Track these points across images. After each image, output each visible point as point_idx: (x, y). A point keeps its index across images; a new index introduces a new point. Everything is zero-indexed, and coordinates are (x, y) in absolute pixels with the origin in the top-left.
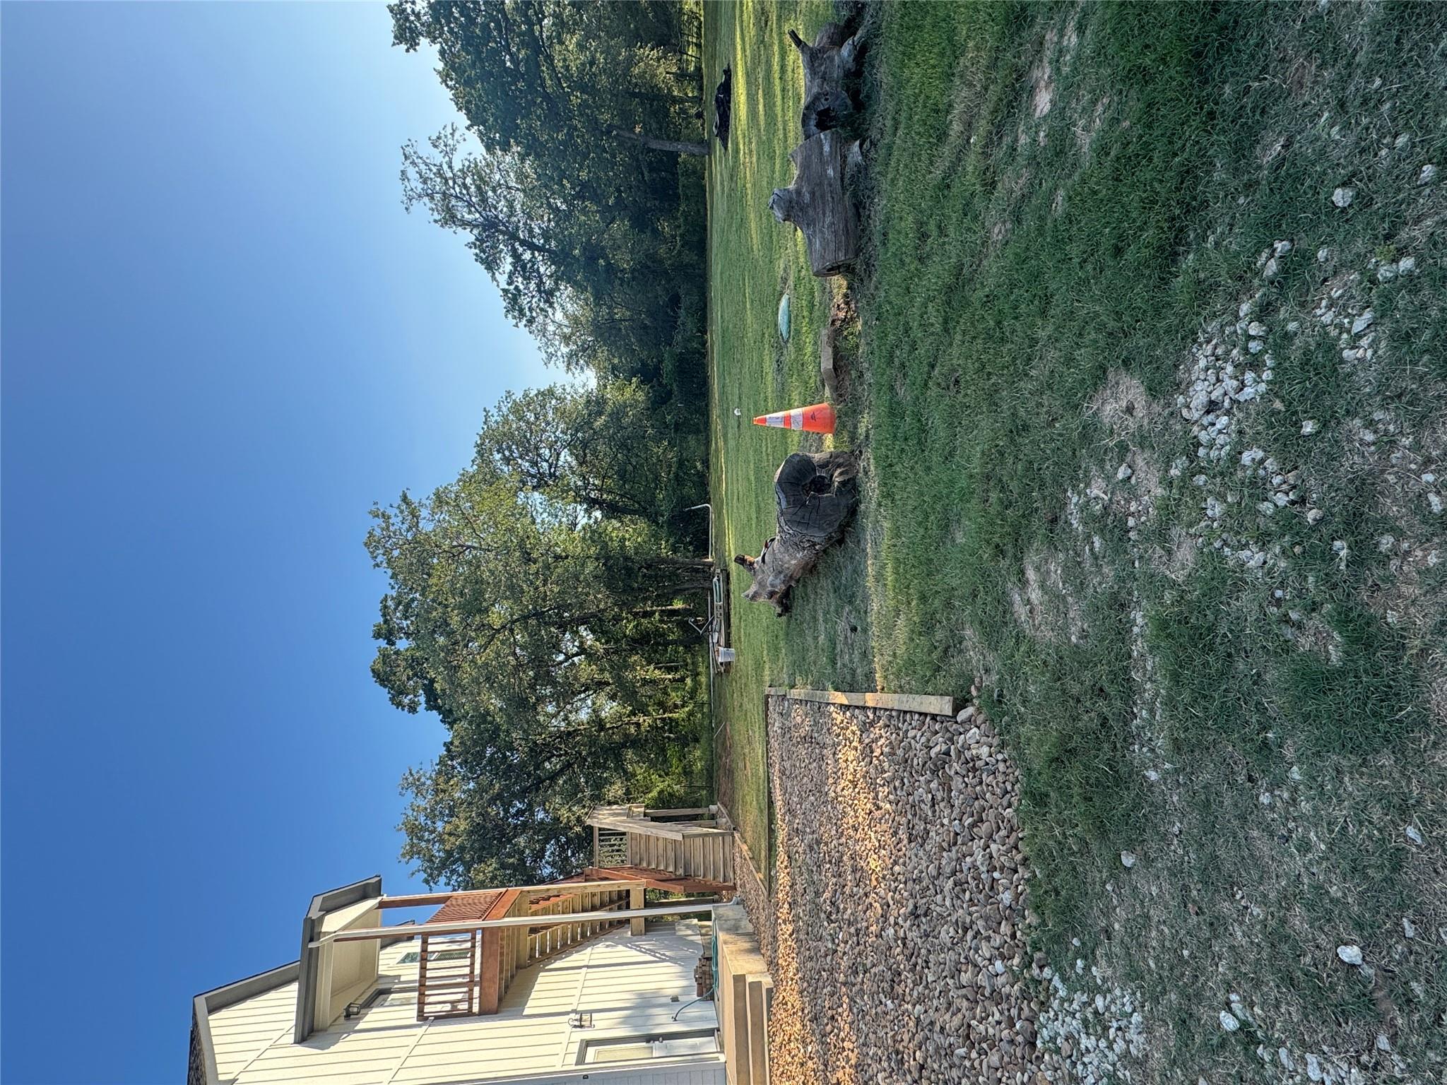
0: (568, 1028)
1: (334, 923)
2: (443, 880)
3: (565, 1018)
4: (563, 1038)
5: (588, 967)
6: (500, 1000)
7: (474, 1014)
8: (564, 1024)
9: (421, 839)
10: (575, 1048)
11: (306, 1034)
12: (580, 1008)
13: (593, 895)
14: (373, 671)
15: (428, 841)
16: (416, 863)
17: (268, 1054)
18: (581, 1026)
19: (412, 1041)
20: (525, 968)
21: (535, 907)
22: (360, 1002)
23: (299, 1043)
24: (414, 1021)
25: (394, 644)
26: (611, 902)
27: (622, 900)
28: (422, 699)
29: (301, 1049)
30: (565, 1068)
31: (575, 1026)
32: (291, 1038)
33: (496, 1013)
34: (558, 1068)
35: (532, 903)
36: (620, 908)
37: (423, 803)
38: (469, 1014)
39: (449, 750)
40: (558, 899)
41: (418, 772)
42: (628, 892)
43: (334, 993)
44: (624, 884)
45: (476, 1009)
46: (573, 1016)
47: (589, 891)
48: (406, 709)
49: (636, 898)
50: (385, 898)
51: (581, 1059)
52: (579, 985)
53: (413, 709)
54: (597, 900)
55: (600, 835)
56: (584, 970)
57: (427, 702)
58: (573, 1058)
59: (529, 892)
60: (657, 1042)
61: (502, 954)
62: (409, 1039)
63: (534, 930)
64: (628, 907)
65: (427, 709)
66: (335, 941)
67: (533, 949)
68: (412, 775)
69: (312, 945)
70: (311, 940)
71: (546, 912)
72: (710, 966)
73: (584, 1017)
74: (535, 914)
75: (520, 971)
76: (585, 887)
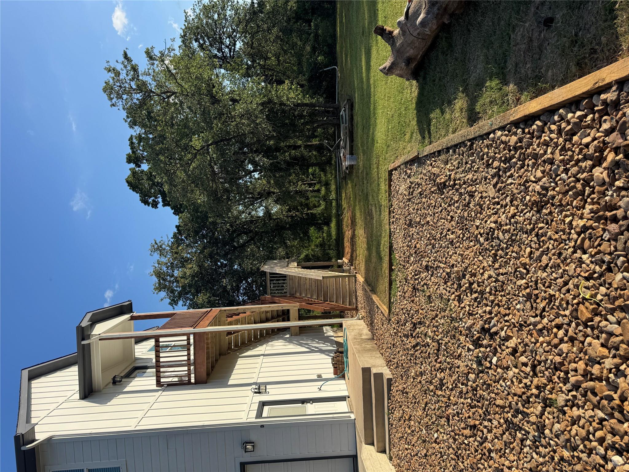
0: (250, 394)
1: (100, 329)
2: (181, 303)
3: (250, 388)
4: (248, 400)
5: (264, 355)
6: (208, 374)
7: (192, 384)
8: (248, 392)
9: (165, 280)
10: (256, 407)
11: (87, 393)
12: (260, 381)
13: (267, 312)
14: (127, 182)
15: (170, 282)
16: (163, 294)
17: (64, 406)
18: (259, 393)
19: (152, 400)
20: (225, 355)
21: (229, 319)
22: (122, 375)
23: (83, 399)
24: (155, 387)
25: (140, 166)
26: (278, 316)
27: (285, 315)
28: (160, 200)
29: (84, 403)
30: (249, 420)
31: (256, 393)
32: (77, 396)
33: (206, 383)
34: (244, 420)
35: (228, 317)
36: (284, 320)
37: (164, 260)
38: (189, 383)
39: (178, 230)
40: (244, 315)
41: (160, 242)
42: (288, 310)
43: (104, 370)
44: (285, 306)
45: (193, 381)
46: (254, 386)
47: (262, 310)
48: (151, 205)
49: (294, 313)
50: (135, 314)
51: (259, 414)
52: (258, 366)
53: (155, 205)
54: (269, 315)
55: (271, 277)
56: (262, 357)
57: (163, 201)
58: (254, 414)
59: (225, 310)
60: (309, 404)
61: (208, 348)
62: (151, 398)
63: (229, 333)
64: (288, 320)
65: (164, 206)
66: (100, 340)
67: (230, 344)
68: (156, 244)
69: (84, 342)
70: (83, 339)
71: (237, 322)
72: (342, 357)
73: (261, 388)
74: (230, 324)
75: (222, 357)
76: (261, 308)
